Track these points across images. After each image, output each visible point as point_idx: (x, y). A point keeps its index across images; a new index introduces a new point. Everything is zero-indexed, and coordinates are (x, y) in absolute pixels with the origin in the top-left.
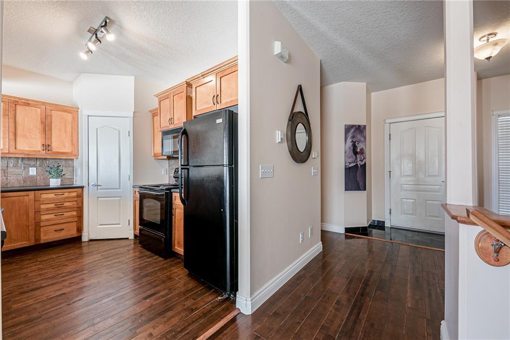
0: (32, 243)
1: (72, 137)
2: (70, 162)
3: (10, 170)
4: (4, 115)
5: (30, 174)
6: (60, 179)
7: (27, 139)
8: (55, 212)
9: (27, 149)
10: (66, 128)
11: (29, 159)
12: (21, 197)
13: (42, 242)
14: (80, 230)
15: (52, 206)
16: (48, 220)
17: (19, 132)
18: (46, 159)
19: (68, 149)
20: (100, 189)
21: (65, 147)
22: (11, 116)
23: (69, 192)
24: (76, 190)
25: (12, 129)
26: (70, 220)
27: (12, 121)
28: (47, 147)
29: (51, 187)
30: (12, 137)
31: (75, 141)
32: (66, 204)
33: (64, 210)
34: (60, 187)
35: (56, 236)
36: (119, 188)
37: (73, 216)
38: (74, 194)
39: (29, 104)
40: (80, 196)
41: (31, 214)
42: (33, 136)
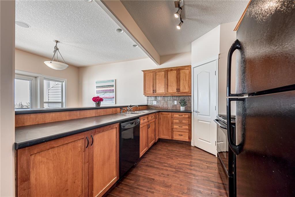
0: (170, 138)
1: (189, 83)
2: (190, 97)
3: (169, 102)
4: (165, 77)
5: (175, 104)
6: (184, 107)
7: (171, 87)
8: (179, 124)
9: (172, 92)
10: (186, 78)
11: (175, 96)
12: (167, 115)
13: (174, 139)
14: (190, 138)
15: (178, 121)
16: (176, 129)
17: (169, 84)
18: (180, 96)
19: (187, 90)
20: (199, 115)
21: (186, 89)
22: (166, 77)
23: (185, 115)
24: (188, 113)
25: (167, 83)
26: (185, 131)
27: (167, 79)
28: (178, 90)
29: (181, 111)
30: (167, 87)
31: (190, 85)
32: (184, 121)
33: (183, 125)
34: (184, 111)
35: (179, 138)
36: (209, 116)
37: (186, 129)
38: (187, 116)
39: (172, 70)
40: (190, 118)
41: (170, 124)
42: (174, 85)
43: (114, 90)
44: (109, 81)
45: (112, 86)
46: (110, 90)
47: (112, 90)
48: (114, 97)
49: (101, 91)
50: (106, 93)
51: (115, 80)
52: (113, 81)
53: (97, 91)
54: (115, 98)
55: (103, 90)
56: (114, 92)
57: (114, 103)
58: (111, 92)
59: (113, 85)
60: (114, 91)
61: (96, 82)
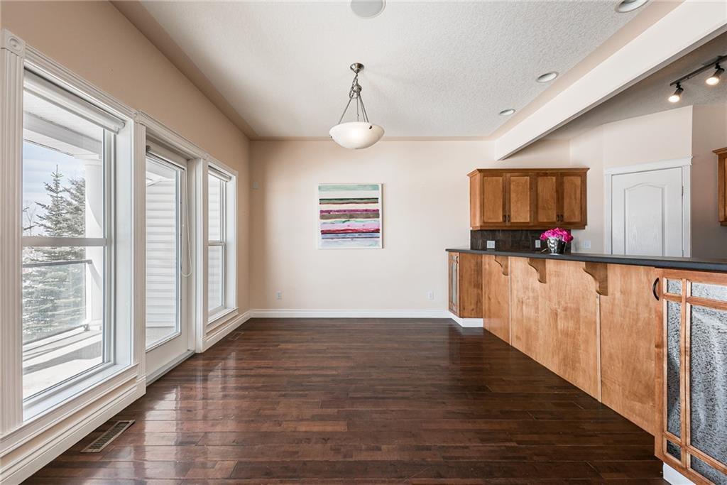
1: (581, 204)
4: (531, 189)
5: (536, 247)
7: (545, 210)
9: (545, 221)
10: (575, 194)
17: (539, 205)
19: (576, 219)
22: (534, 188)
25: (535, 202)
27: (535, 193)
30: (535, 210)
39: (547, 173)
42: (550, 207)
43: (378, 210)
44: (364, 187)
45: (375, 200)
46: (366, 210)
47: (374, 211)
48: (379, 230)
49: (338, 211)
50: (353, 218)
51: (382, 185)
52: (375, 187)
53: (322, 212)
54: (381, 231)
55: (345, 211)
56: (378, 217)
57: (379, 246)
58: (371, 216)
59: (377, 199)
60: (378, 214)
61: (320, 188)
